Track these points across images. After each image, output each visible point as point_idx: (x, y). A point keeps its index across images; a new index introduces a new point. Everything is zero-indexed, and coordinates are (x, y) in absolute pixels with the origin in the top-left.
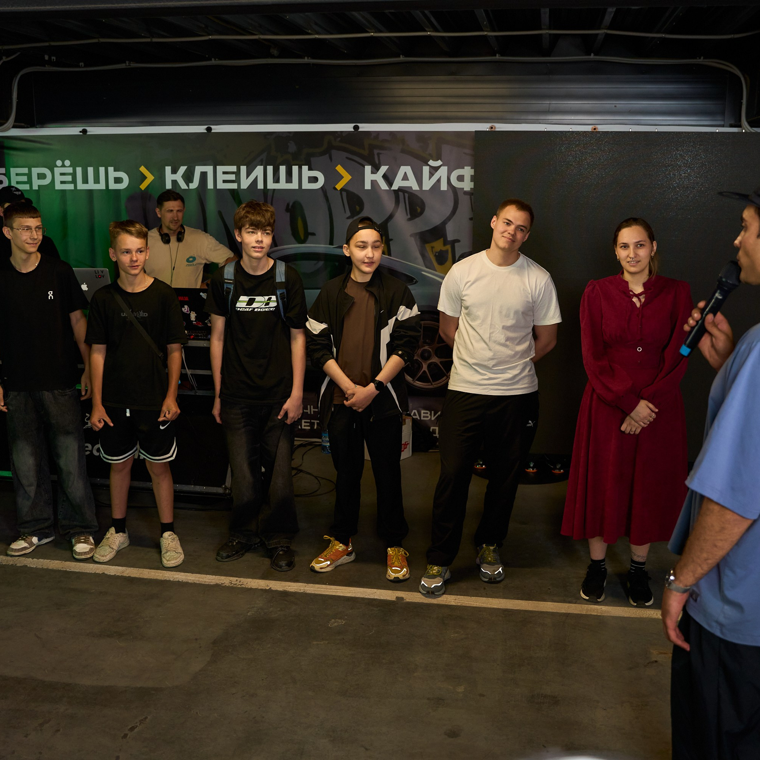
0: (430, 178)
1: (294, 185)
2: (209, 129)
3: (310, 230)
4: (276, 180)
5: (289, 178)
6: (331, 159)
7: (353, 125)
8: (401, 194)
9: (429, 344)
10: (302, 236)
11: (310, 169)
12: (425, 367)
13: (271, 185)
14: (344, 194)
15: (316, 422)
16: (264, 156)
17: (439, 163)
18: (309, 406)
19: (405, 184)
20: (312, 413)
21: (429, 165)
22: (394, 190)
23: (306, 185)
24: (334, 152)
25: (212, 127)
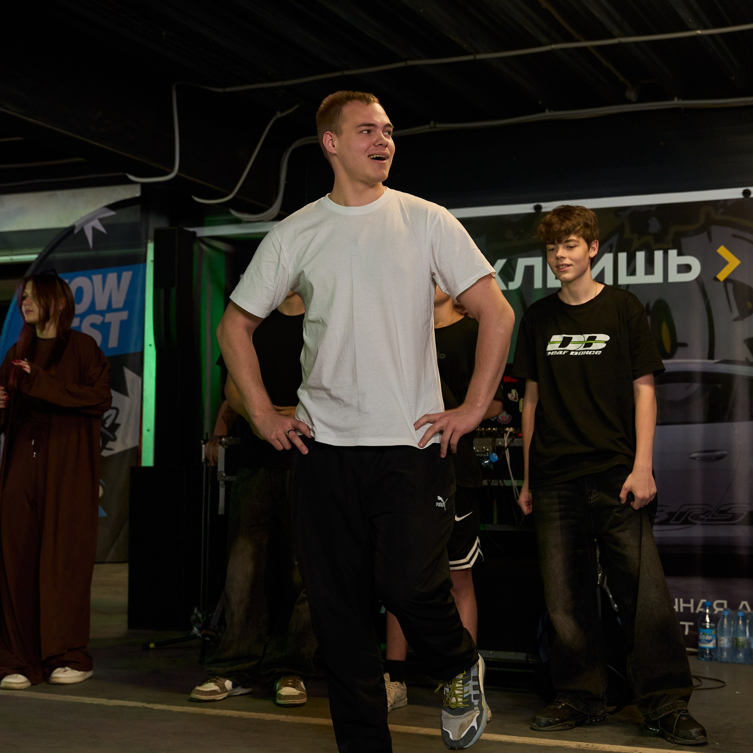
1: (657, 278)
2: (538, 208)
3: (680, 339)
4: (631, 271)
5: (650, 268)
6: (710, 238)
7: (741, 190)
10: (668, 349)
11: (680, 254)
13: (624, 279)
14: (730, 286)
15: (687, 624)
16: (614, 240)
18: (676, 600)
20: (682, 610)
23: (674, 277)
24: (715, 229)
25: (543, 204)
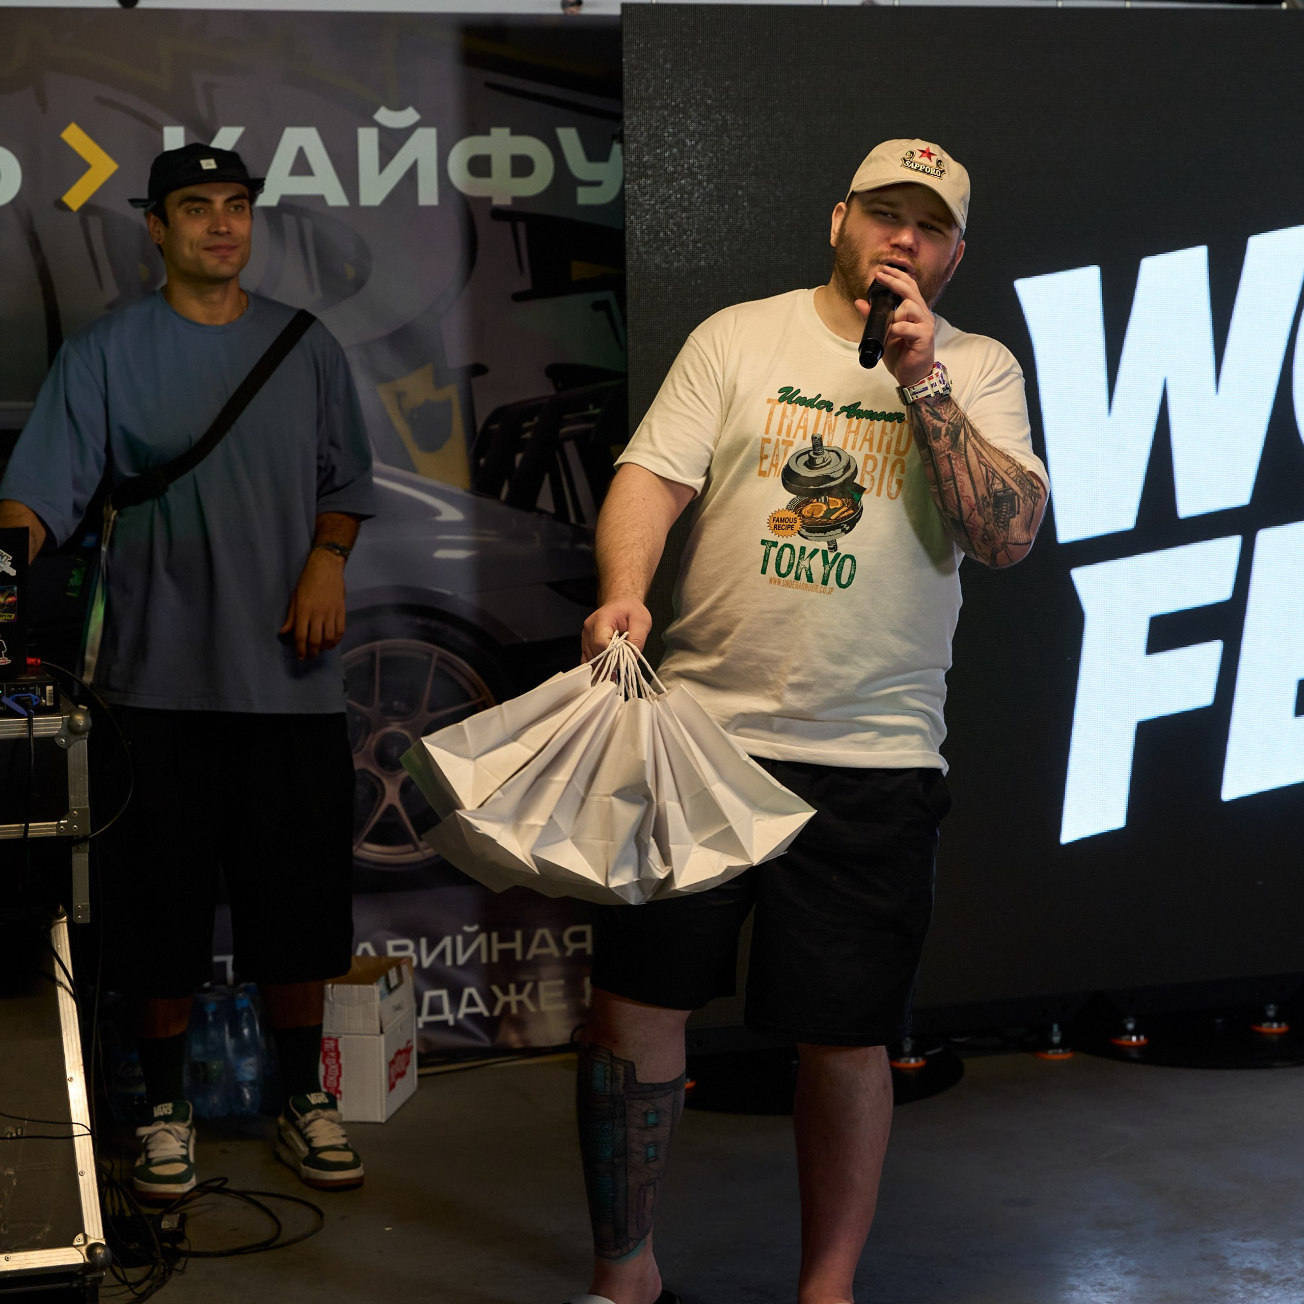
0: (383, 166)
6: (42, 103)
8: (288, 220)
9: (401, 715)
12: (392, 795)
14: (95, 224)
17: (409, 116)
19: (302, 187)
21: (375, 124)
22: (267, 210)
24: (53, 80)
